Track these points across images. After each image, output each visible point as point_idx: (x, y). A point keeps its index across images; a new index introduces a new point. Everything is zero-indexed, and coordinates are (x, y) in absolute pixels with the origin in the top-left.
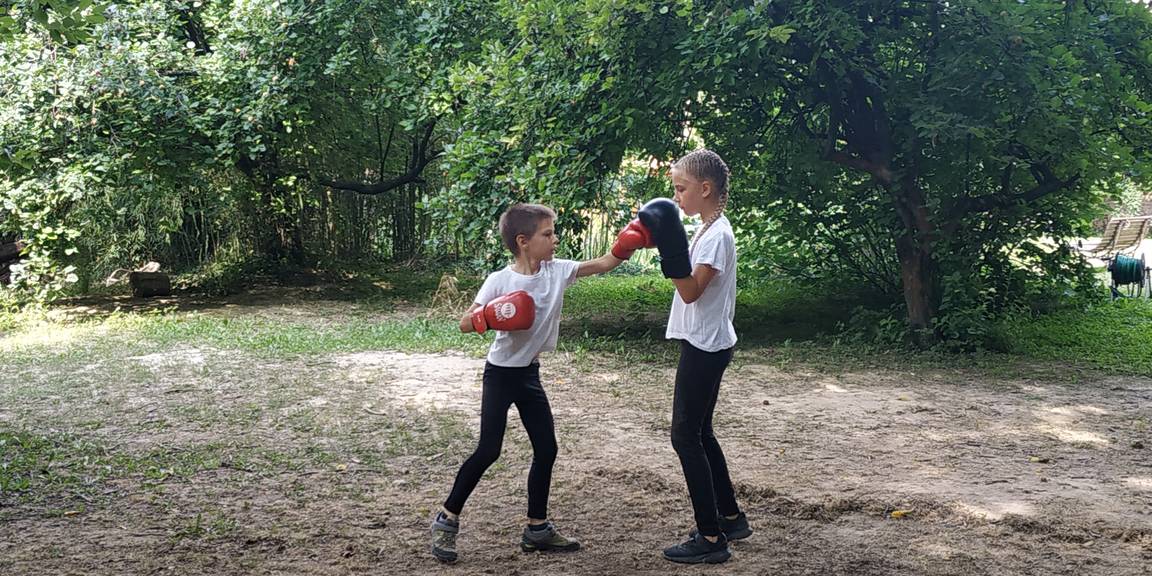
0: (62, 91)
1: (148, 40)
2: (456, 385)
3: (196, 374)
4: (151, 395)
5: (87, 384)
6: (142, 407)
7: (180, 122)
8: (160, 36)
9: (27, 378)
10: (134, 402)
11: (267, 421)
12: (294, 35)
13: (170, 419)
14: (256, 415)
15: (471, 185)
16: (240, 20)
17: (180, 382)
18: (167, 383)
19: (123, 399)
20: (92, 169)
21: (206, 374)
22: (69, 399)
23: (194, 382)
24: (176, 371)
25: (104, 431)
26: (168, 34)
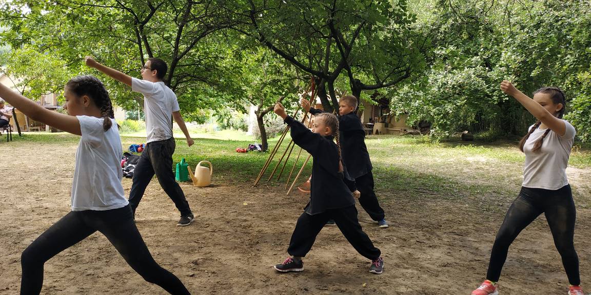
0: (449, 82)
1: (474, 67)
2: (573, 177)
3: (483, 164)
4: (470, 169)
5: (452, 164)
6: (468, 172)
7: (483, 91)
8: (478, 67)
9: (435, 161)
10: (465, 170)
11: (506, 181)
12: (521, 64)
13: (477, 177)
14: (503, 178)
15: (582, 111)
16: (503, 60)
17: (479, 166)
18: (475, 166)
19: (462, 169)
20: (455, 104)
21: (486, 165)
22: (447, 168)
23: (483, 167)
24: (478, 163)
25: (458, 178)
26: (480, 66)
